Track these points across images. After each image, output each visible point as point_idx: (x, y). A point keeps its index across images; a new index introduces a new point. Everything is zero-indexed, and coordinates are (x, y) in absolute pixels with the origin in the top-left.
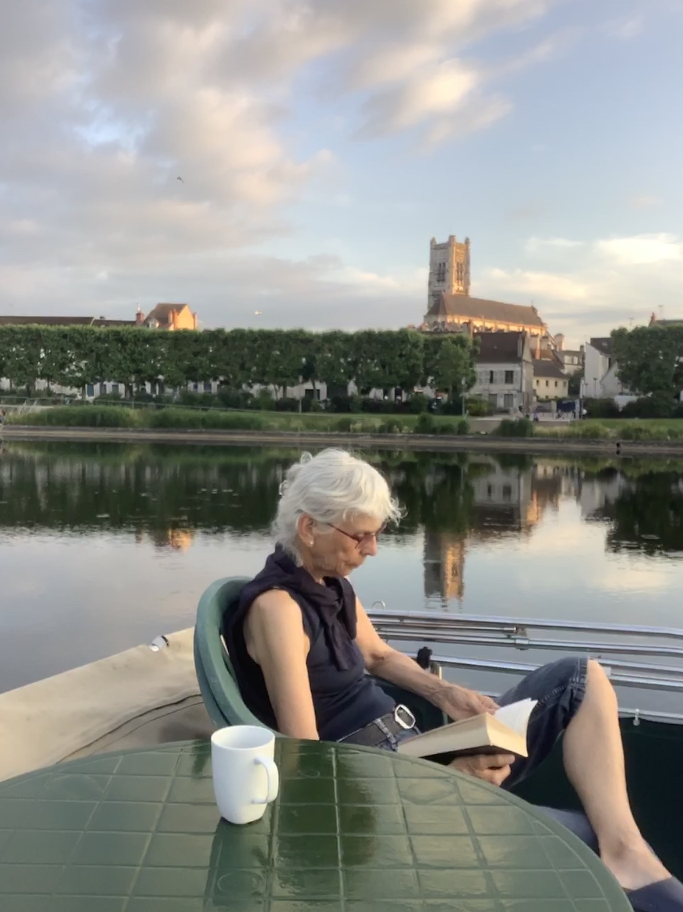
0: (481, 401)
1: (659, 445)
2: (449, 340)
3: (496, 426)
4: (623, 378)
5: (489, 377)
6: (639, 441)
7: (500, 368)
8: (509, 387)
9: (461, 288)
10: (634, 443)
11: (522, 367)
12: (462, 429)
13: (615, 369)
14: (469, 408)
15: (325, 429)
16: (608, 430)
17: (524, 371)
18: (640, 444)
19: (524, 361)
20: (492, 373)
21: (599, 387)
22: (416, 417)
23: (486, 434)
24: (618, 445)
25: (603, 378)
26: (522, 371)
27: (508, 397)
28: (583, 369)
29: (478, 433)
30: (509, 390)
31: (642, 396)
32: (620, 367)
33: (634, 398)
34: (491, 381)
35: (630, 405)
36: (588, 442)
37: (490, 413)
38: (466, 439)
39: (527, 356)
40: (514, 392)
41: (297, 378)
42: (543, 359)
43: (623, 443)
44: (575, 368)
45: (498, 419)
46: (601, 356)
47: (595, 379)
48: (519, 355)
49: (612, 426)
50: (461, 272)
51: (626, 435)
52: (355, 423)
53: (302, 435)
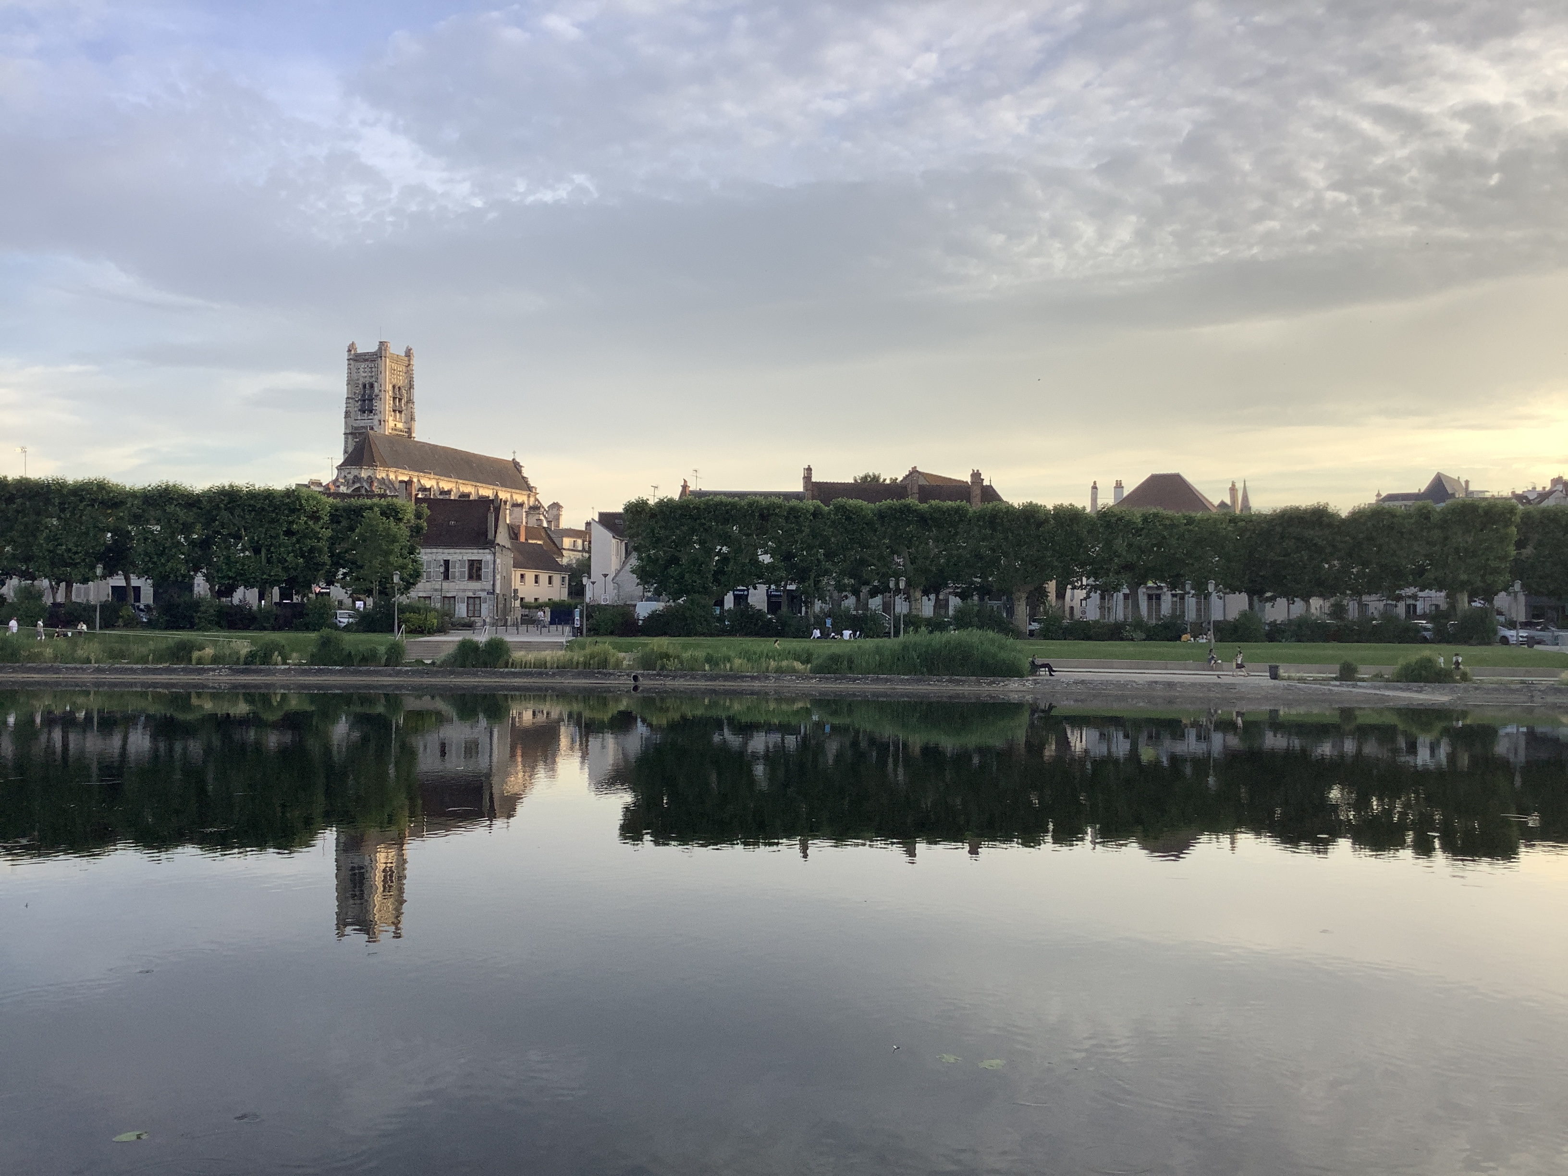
0: (428, 610)
1: (693, 678)
2: (376, 509)
3: (451, 650)
4: (644, 575)
5: (442, 569)
6: (665, 673)
7: (459, 556)
8: (475, 585)
9: (400, 425)
10: (659, 675)
11: (494, 554)
12: (395, 655)
13: (634, 561)
14: (406, 621)
15: (143, 660)
16: (622, 655)
17: (498, 561)
18: (666, 676)
19: (498, 545)
20: (447, 562)
21: (611, 586)
22: (313, 635)
23: (433, 663)
24: (635, 678)
25: (618, 573)
26: (495, 561)
27: (473, 601)
28: (590, 557)
29: (420, 662)
30: (474, 592)
31: (672, 603)
32: (640, 558)
33: (659, 606)
34: (446, 577)
35: (653, 617)
36: (592, 675)
37: (442, 630)
38: (398, 673)
39: (502, 538)
40: (483, 594)
41: (93, 568)
42: (530, 541)
43: (643, 675)
44: (579, 555)
45: (455, 638)
46: (614, 541)
47: (605, 576)
48: (490, 536)
49: (628, 649)
50: (400, 400)
51: (648, 663)
52: (201, 648)
53: (98, 670)
